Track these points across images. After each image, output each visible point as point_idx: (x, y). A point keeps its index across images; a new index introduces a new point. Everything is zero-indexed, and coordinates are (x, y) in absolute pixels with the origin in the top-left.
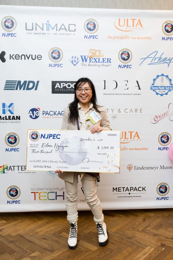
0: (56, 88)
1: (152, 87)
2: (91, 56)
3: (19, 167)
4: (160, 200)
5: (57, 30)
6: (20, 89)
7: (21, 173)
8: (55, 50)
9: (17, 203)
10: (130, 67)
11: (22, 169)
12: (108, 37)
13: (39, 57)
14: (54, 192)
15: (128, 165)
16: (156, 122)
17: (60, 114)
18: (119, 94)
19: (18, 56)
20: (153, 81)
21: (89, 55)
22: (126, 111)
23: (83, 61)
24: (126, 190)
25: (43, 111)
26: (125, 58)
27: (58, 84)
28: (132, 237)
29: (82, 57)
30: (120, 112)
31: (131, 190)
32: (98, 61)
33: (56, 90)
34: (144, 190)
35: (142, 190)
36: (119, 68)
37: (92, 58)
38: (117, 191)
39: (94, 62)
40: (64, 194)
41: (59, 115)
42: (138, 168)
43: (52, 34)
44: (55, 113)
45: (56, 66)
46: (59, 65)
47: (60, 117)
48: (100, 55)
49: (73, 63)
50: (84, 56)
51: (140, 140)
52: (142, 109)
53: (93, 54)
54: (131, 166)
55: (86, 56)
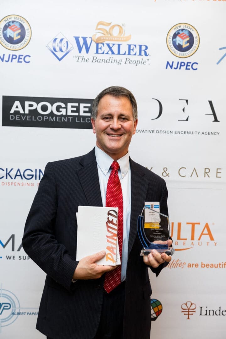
0: (12, 114)
2: (99, 38)
8: (13, 22)
10: (195, 66)
15: (185, 303)
17: (20, 175)
18: (167, 132)
21: (95, 35)
22: (182, 172)
23: (80, 50)
26: (182, 46)
27: (17, 103)
29: (77, 39)
30: (168, 175)
32: (116, 51)
33: (12, 117)
36: (167, 68)
37: (102, 43)
39: (107, 53)
41: (18, 178)
42: (210, 311)
44: (8, 172)
45: (15, 61)
46: (21, 57)
47: (21, 184)
48: (122, 36)
49: (55, 52)
50: (82, 37)
51: (215, 243)
52: (221, 169)
53: (104, 35)
54: (191, 306)
55: (87, 37)
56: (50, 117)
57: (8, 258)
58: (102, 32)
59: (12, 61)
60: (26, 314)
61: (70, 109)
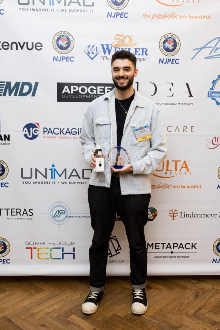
1: (211, 93)
2: (117, 45)
3: (8, 210)
4: (218, 262)
5: (65, 5)
6: (10, 95)
7: (12, 219)
8: (63, 36)
9: (5, 262)
10: (177, 61)
11: (13, 213)
12: (144, 15)
13: (38, 46)
14: (60, 248)
15: (171, 210)
16: (215, 146)
17: (69, 132)
18: (160, 104)
19: (6, 44)
20: (212, 84)
21: (114, 43)
22: (170, 129)
23: (105, 53)
24: (167, 247)
25: (44, 128)
26: (169, 48)
27: (66, 87)
28: (177, 325)
29: (103, 45)
31: (175, 248)
33: (63, 96)
34: (193, 248)
35: (191, 248)
36: (159, 63)
37: (118, 48)
38: (153, 249)
40: (74, 251)
41: (68, 134)
42: (186, 215)
43: (57, 10)
44: (61, 130)
45: (64, 60)
46: (68, 58)
47: (70, 138)
48: (131, 43)
49: (89, 55)
50: (106, 44)
51: (190, 173)
52: (194, 127)
53: (120, 42)
54: (175, 211)
55: (109, 44)
56: (87, 96)
57: (63, 183)
58: (118, 41)
59: (62, 61)
60: (74, 217)
61: (99, 90)
